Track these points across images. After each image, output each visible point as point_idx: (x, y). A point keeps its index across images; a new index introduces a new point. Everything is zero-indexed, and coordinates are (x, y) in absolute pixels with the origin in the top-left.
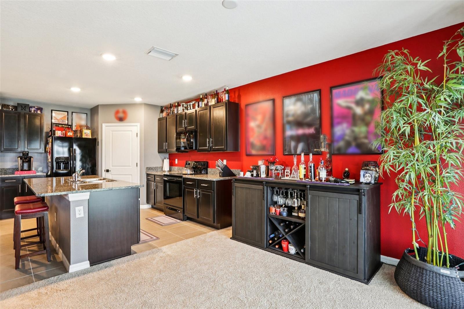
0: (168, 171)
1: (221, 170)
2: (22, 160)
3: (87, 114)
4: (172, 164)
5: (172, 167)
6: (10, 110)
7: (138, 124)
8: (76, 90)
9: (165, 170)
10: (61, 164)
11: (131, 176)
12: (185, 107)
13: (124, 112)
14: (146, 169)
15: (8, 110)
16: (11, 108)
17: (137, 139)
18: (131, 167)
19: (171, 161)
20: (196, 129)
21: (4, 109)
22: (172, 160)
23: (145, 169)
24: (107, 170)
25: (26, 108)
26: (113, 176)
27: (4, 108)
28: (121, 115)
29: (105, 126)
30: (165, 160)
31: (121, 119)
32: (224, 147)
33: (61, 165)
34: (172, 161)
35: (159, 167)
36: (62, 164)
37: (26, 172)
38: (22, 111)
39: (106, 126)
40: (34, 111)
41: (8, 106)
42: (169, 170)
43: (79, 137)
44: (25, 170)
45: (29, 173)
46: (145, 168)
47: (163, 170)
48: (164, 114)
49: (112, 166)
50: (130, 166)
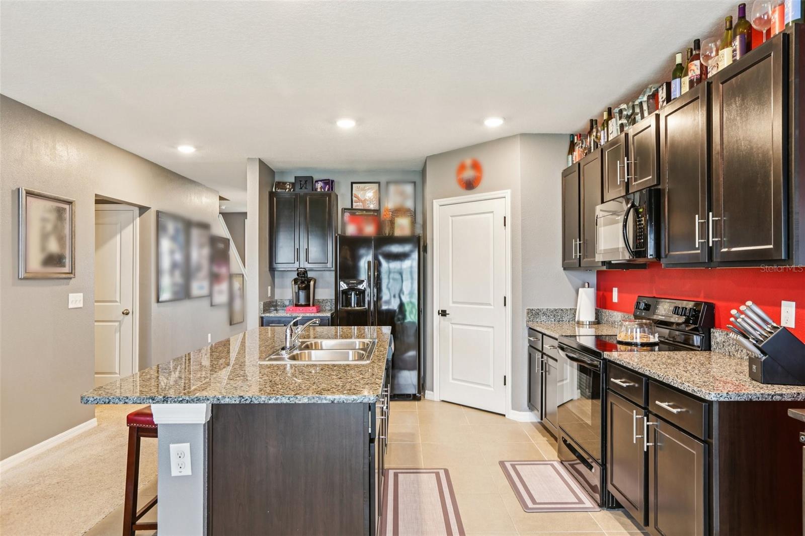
0: (591, 324)
1: (758, 352)
2: (297, 286)
3: (415, 183)
4: (602, 302)
5: (604, 310)
6: (287, 190)
7: (507, 193)
8: (346, 124)
9: (581, 320)
10: (351, 295)
11: (491, 330)
12: (628, 117)
13: (476, 166)
14: (528, 314)
15: (284, 190)
16: (288, 187)
17: (506, 231)
18: (492, 307)
19: (601, 293)
20: (659, 183)
21: (278, 191)
22: (605, 291)
23: (526, 314)
24: (442, 311)
25: (307, 184)
26: (454, 326)
27: (279, 189)
28: (469, 174)
29: (438, 206)
30: (581, 290)
31: (470, 185)
32: (771, 246)
33: (351, 298)
34: (605, 294)
35: (567, 310)
36: (353, 294)
37: (301, 308)
38: (301, 190)
39: (440, 206)
40: (321, 188)
41: (284, 183)
42: (593, 319)
43: (387, 235)
44: (302, 306)
45: (306, 311)
46: (526, 311)
47: (576, 320)
48: (577, 155)
49: (454, 302)
50: (490, 304)
